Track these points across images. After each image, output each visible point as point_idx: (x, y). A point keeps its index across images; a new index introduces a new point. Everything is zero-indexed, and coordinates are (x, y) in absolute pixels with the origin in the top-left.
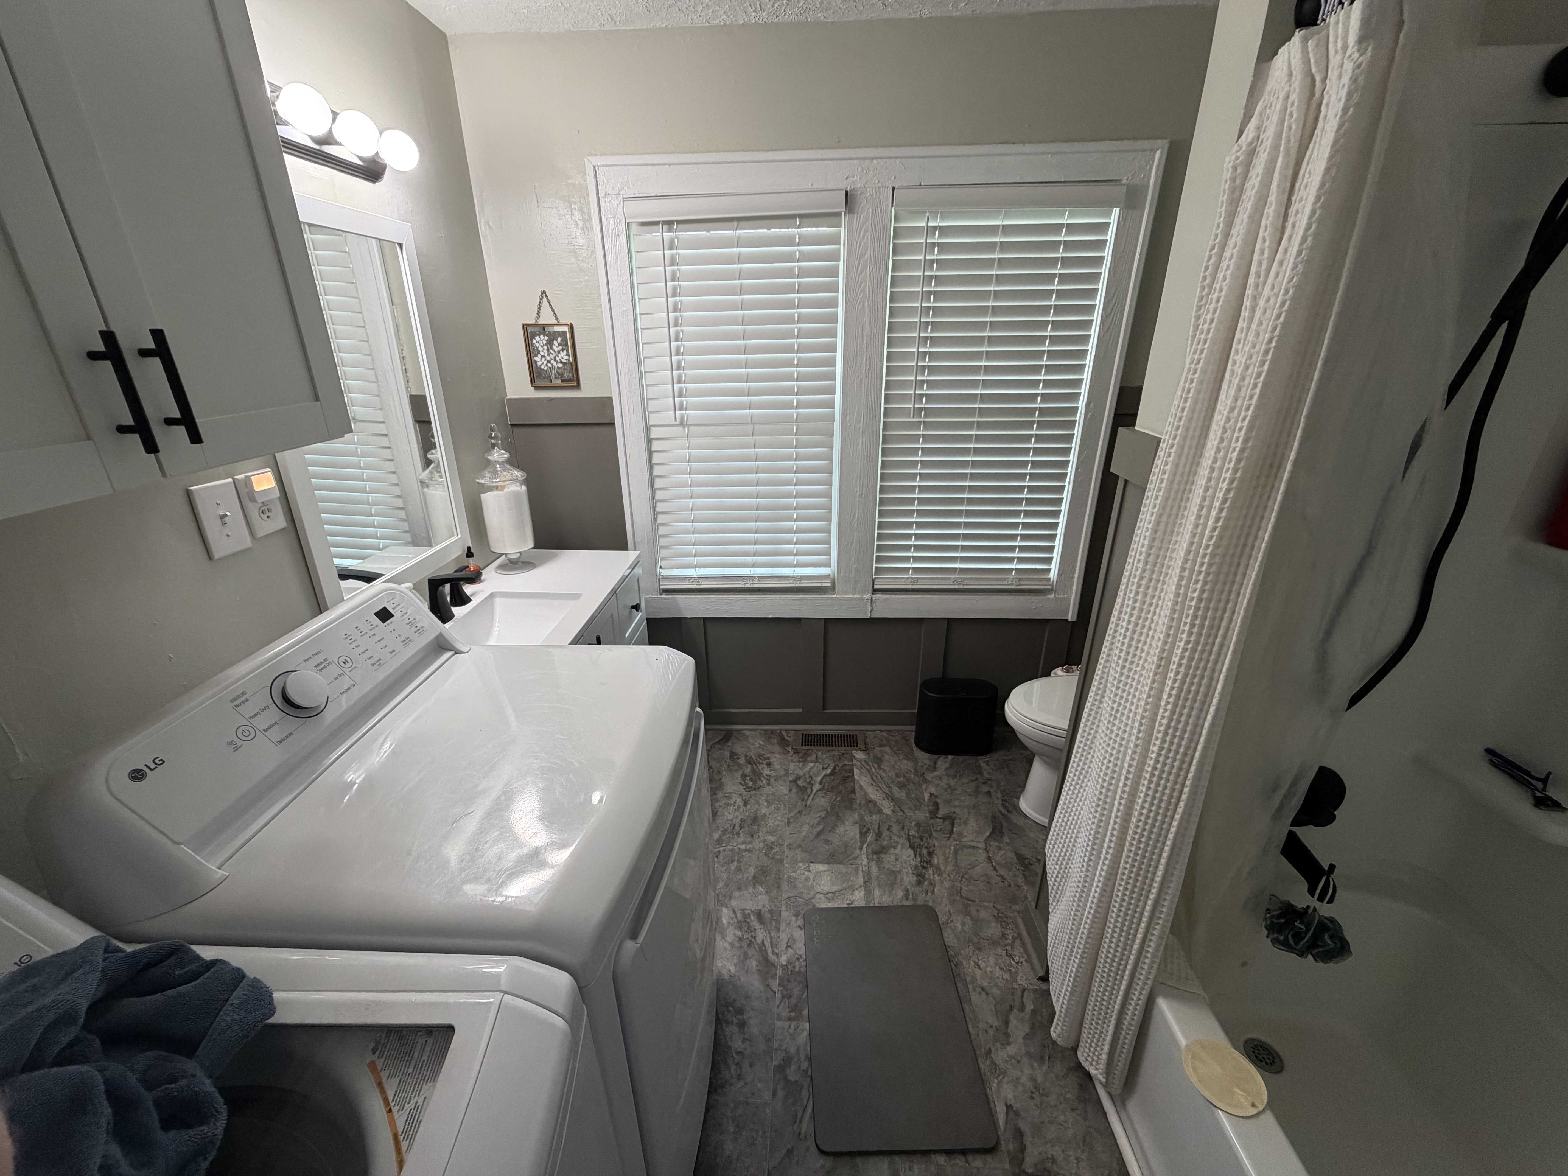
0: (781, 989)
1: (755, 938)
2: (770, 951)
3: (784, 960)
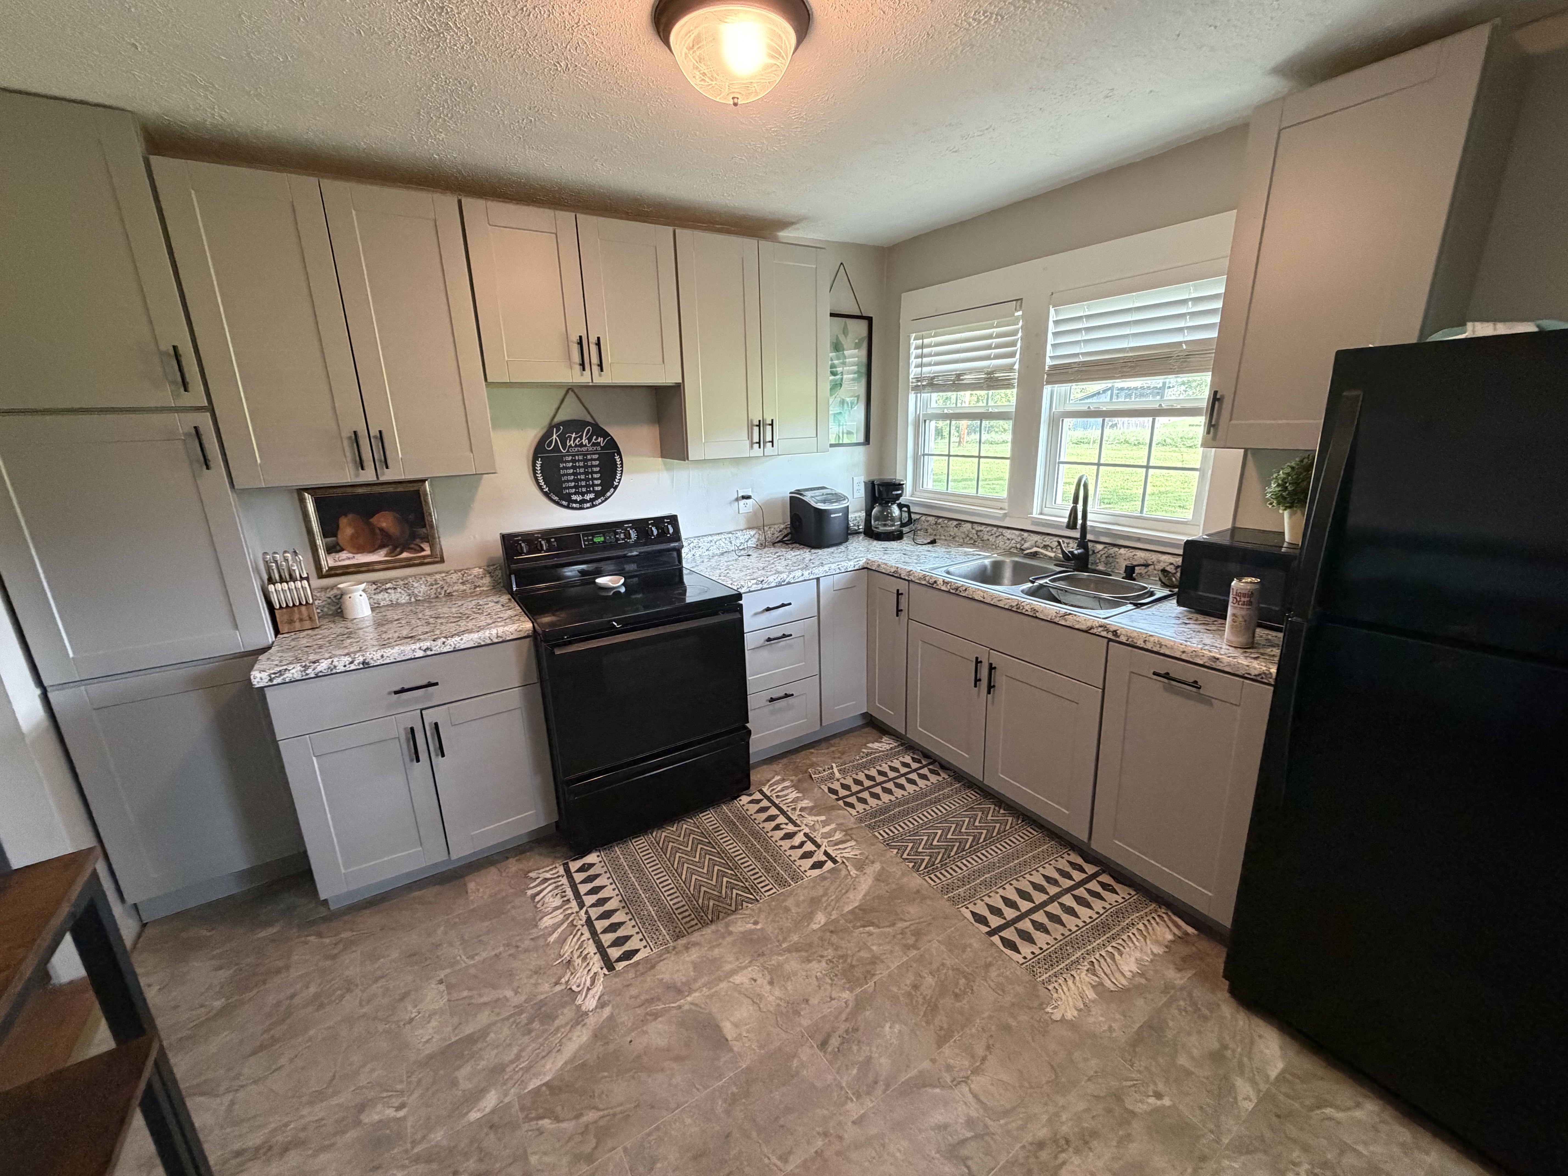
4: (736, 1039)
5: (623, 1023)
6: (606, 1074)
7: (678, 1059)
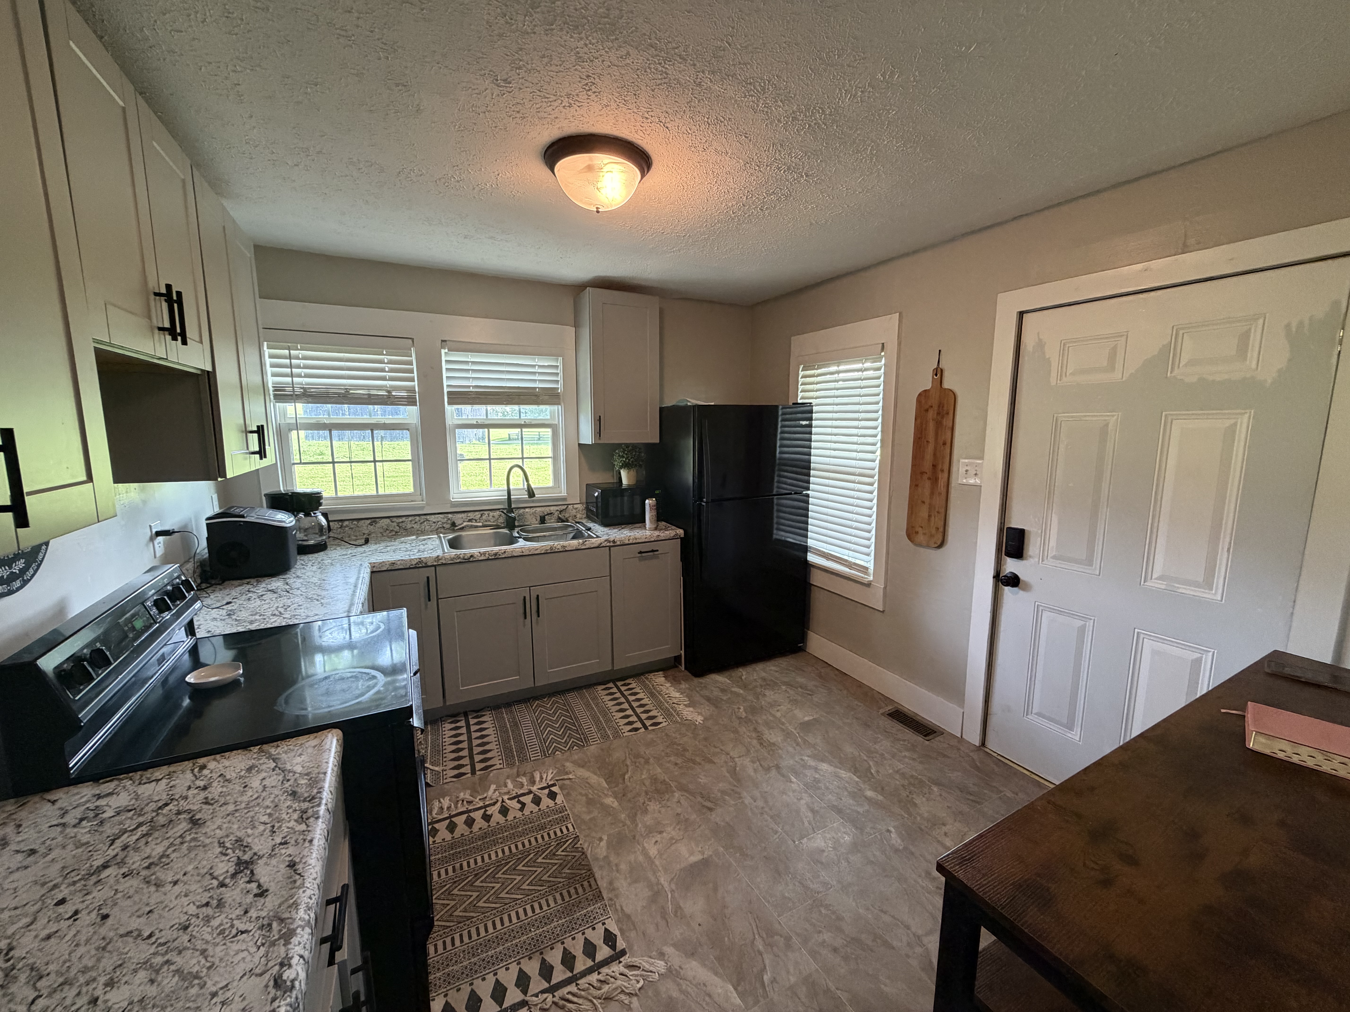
4: (703, 854)
5: (681, 934)
6: (726, 939)
7: (715, 889)
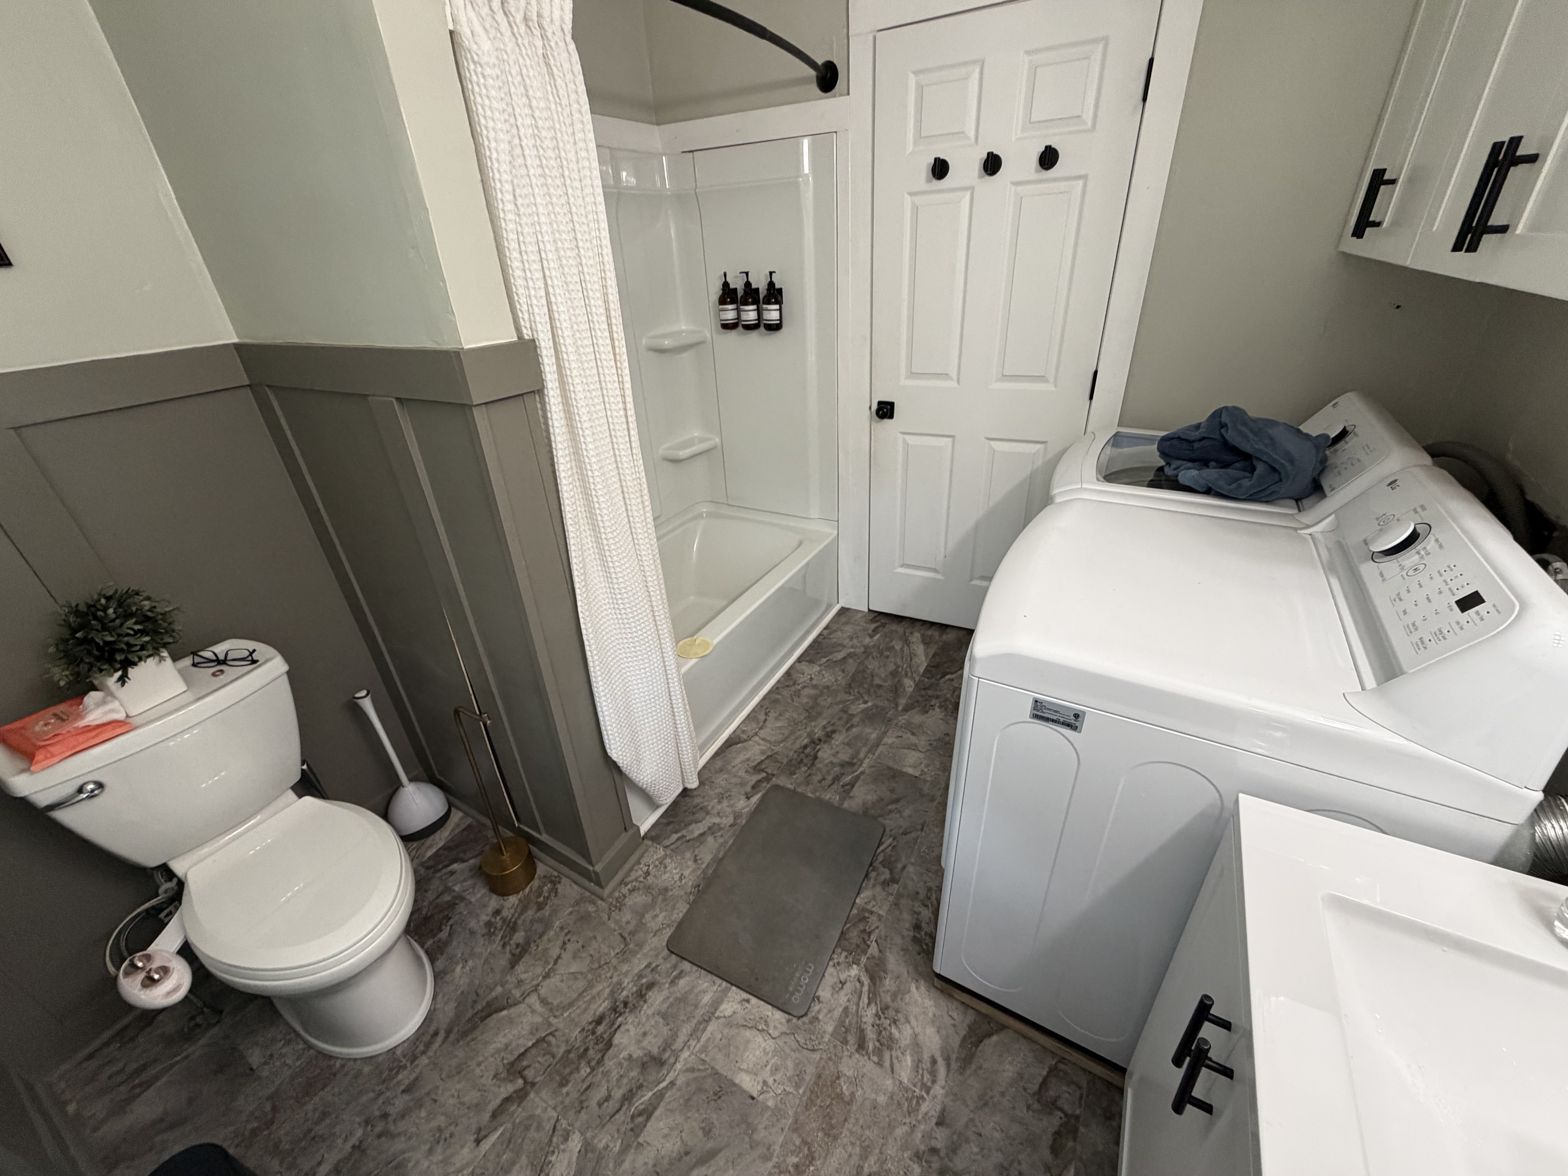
0: (869, 942)
1: (877, 1015)
2: (865, 989)
3: (854, 971)
